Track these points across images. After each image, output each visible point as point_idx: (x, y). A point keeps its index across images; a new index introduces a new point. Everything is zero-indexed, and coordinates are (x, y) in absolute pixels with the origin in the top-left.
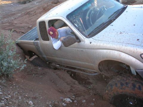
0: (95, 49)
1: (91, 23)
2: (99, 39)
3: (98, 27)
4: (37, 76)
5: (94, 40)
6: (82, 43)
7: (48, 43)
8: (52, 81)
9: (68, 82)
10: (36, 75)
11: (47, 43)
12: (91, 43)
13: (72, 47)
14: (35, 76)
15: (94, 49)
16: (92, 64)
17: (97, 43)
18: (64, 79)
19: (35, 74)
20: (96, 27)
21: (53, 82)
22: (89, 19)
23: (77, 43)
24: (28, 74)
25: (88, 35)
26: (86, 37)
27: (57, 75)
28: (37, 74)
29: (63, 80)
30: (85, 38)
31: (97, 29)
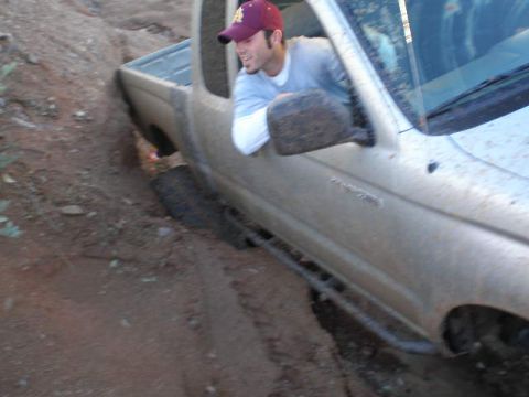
0: (451, 216)
1: (469, 43)
2: (495, 154)
3: (503, 78)
4: (127, 274)
5: (461, 158)
6: (379, 153)
7: (223, 110)
8: (193, 322)
9: (278, 340)
10: (127, 268)
11: (218, 109)
12: (432, 168)
13: (320, 162)
14: (120, 272)
15: (441, 212)
16: (409, 296)
17: (473, 184)
18: (263, 319)
19: (122, 261)
20: (492, 78)
21: (197, 328)
22: (459, 19)
23: (351, 145)
24: (84, 256)
25: (431, 116)
26: (416, 125)
27: (235, 284)
28: (130, 261)
29: (257, 324)
30: (404, 124)
31: (493, 88)
